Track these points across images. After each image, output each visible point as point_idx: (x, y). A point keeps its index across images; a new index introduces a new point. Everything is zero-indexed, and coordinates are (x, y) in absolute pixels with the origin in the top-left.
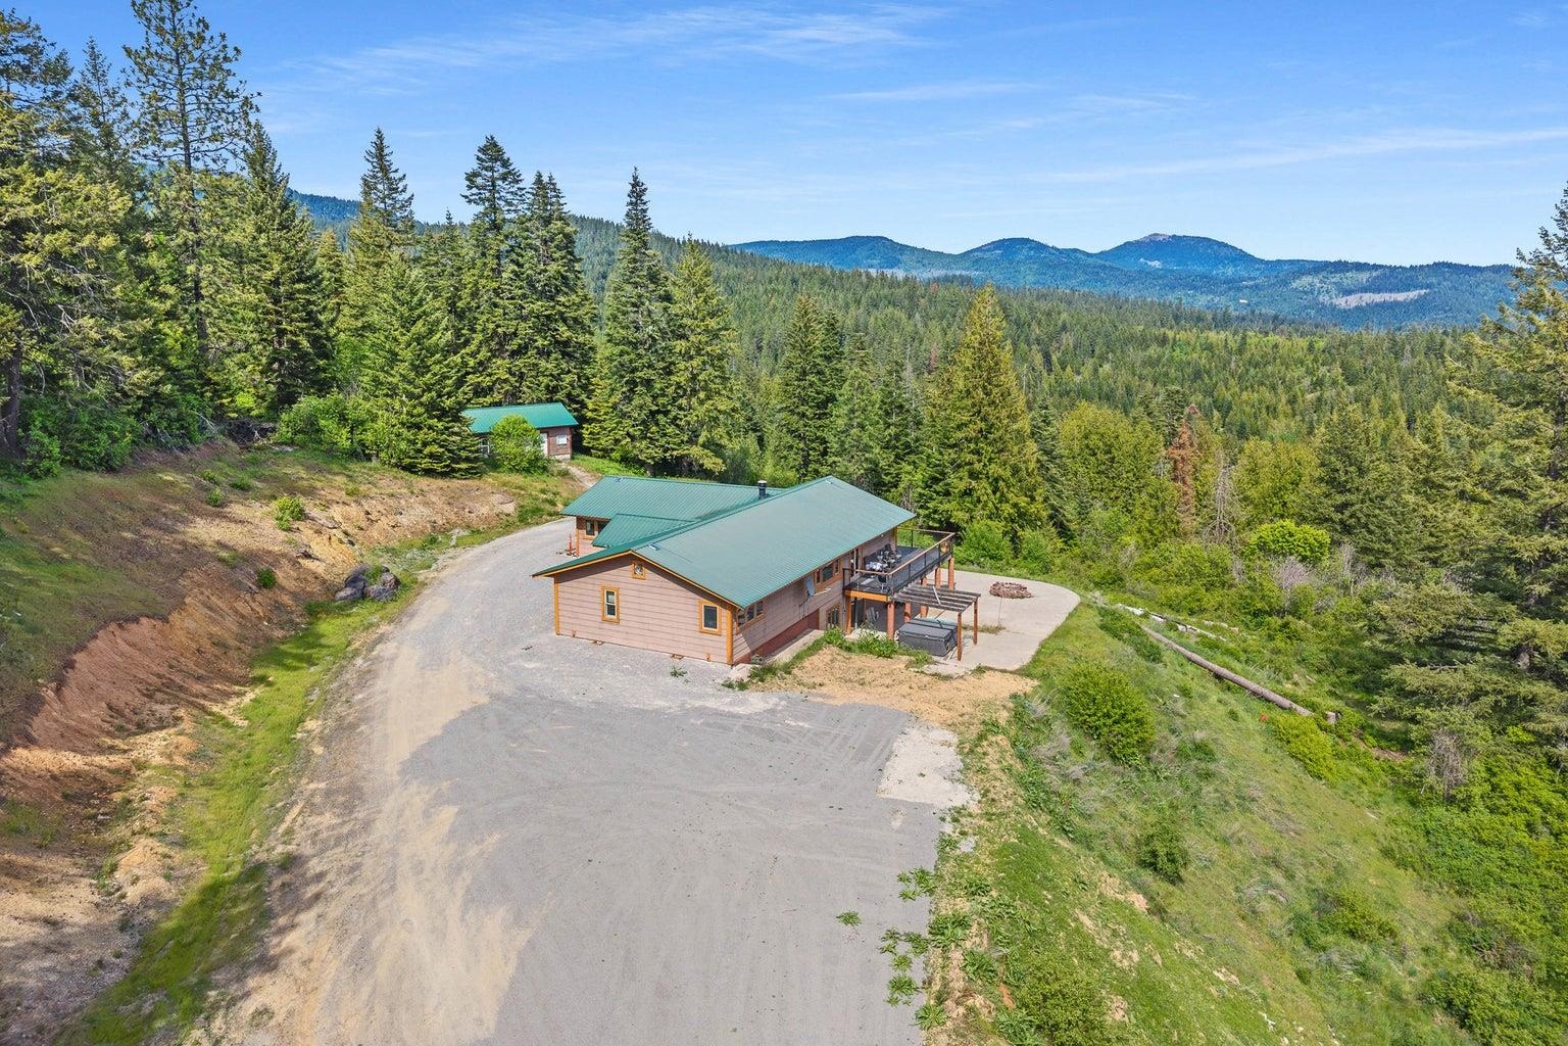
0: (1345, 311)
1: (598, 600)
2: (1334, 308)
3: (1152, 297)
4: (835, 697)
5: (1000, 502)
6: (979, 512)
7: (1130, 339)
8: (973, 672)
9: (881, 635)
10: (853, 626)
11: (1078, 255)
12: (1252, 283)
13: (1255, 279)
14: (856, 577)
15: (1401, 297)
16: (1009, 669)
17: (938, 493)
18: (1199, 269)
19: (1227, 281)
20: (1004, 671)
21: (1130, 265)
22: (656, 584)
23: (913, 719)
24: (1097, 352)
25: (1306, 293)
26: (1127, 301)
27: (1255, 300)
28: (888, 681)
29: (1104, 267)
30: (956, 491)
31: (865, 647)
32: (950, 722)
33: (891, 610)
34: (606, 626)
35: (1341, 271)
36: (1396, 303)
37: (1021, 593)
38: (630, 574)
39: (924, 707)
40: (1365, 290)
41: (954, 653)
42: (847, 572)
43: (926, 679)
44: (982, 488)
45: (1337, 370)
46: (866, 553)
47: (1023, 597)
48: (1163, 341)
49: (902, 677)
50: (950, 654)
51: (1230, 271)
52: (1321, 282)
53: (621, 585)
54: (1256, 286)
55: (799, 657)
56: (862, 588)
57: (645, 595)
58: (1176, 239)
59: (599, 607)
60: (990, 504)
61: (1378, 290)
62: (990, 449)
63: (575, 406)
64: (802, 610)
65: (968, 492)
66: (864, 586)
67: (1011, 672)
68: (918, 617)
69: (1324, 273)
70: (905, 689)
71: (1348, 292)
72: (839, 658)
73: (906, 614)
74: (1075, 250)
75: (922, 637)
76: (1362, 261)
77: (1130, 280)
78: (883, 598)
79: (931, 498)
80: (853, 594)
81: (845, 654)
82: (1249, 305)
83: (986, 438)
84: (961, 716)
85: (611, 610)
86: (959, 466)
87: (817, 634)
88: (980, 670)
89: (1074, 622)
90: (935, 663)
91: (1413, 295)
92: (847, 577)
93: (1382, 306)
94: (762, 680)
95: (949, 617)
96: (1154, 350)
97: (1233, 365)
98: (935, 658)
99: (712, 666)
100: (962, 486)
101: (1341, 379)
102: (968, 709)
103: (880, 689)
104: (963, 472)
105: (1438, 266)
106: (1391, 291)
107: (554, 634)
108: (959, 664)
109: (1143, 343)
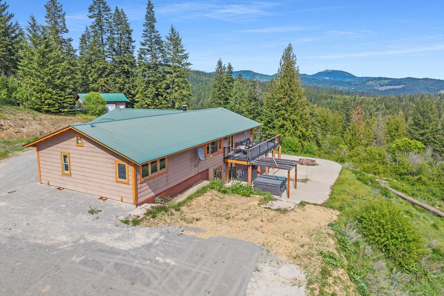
0: (382, 91)
1: (59, 161)
2: (378, 90)
3: (327, 86)
4: (205, 231)
5: (295, 130)
6: (287, 134)
7: (322, 97)
8: (299, 205)
9: (244, 183)
10: (230, 178)
11: (305, 76)
12: (355, 83)
13: (356, 82)
14: (231, 153)
15: (397, 87)
16: (319, 203)
17: (270, 127)
18: (339, 79)
19: (348, 83)
20: (316, 205)
21: (320, 78)
22: (91, 149)
23: (265, 252)
24: (313, 101)
25: (370, 86)
26: (320, 87)
27: (356, 88)
28: (246, 215)
29: (313, 79)
30: (277, 126)
31: (235, 190)
32: (294, 254)
33: (250, 170)
34: (65, 178)
35: (380, 80)
36: (396, 89)
37: (313, 164)
38: (75, 143)
39: (273, 239)
40: (387, 85)
41: (285, 194)
42: (226, 150)
43: (272, 213)
44: (288, 124)
45: (383, 106)
46: (236, 140)
47: (314, 165)
48: (332, 98)
49: (256, 212)
50: (283, 194)
51: (348, 80)
52: (375, 83)
53: (71, 151)
54: (356, 84)
55: (190, 198)
56: (234, 158)
57: (84, 157)
58: (333, 71)
59: (60, 165)
60: (291, 131)
61: (391, 85)
62: (291, 109)
63: (130, 96)
64: (196, 169)
65: (282, 126)
66: (236, 157)
67: (320, 205)
68: (264, 174)
69: (375, 81)
70: (257, 222)
71: (382, 86)
72: (216, 198)
73: (258, 172)
74: (305, 74)
75: (267, 184)
76: (386, 77)
77: (321, 82)
78: (245, 163)
79: (268, 130)
80: (230, 161)
81: (220, 195)
82: (354, 89)
83: (289, 105)
84: (302, 246)
85: (67, 168)
86: (278, 117)
87: (205, 183)
88: (302, 204)
89: (343, 177)
90: (275, 200)
91: (401, 86)
92: (226, 152)
93: (392, 89)
94: (154, 217)
95: (282, 173)
96: (329, 100)
97: (352, 104)
98: (275, 197)
99: (123, 205)
100: (280, 124)
101: (384, 108)
102: (306, 240)
103: (240, 223)
104: (280, 119)
105: (408, 78)
106: (395, 85)
107: (39, 183)
108: (289, 200)
109: (326, 98)
